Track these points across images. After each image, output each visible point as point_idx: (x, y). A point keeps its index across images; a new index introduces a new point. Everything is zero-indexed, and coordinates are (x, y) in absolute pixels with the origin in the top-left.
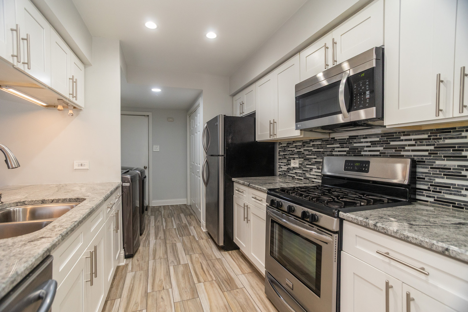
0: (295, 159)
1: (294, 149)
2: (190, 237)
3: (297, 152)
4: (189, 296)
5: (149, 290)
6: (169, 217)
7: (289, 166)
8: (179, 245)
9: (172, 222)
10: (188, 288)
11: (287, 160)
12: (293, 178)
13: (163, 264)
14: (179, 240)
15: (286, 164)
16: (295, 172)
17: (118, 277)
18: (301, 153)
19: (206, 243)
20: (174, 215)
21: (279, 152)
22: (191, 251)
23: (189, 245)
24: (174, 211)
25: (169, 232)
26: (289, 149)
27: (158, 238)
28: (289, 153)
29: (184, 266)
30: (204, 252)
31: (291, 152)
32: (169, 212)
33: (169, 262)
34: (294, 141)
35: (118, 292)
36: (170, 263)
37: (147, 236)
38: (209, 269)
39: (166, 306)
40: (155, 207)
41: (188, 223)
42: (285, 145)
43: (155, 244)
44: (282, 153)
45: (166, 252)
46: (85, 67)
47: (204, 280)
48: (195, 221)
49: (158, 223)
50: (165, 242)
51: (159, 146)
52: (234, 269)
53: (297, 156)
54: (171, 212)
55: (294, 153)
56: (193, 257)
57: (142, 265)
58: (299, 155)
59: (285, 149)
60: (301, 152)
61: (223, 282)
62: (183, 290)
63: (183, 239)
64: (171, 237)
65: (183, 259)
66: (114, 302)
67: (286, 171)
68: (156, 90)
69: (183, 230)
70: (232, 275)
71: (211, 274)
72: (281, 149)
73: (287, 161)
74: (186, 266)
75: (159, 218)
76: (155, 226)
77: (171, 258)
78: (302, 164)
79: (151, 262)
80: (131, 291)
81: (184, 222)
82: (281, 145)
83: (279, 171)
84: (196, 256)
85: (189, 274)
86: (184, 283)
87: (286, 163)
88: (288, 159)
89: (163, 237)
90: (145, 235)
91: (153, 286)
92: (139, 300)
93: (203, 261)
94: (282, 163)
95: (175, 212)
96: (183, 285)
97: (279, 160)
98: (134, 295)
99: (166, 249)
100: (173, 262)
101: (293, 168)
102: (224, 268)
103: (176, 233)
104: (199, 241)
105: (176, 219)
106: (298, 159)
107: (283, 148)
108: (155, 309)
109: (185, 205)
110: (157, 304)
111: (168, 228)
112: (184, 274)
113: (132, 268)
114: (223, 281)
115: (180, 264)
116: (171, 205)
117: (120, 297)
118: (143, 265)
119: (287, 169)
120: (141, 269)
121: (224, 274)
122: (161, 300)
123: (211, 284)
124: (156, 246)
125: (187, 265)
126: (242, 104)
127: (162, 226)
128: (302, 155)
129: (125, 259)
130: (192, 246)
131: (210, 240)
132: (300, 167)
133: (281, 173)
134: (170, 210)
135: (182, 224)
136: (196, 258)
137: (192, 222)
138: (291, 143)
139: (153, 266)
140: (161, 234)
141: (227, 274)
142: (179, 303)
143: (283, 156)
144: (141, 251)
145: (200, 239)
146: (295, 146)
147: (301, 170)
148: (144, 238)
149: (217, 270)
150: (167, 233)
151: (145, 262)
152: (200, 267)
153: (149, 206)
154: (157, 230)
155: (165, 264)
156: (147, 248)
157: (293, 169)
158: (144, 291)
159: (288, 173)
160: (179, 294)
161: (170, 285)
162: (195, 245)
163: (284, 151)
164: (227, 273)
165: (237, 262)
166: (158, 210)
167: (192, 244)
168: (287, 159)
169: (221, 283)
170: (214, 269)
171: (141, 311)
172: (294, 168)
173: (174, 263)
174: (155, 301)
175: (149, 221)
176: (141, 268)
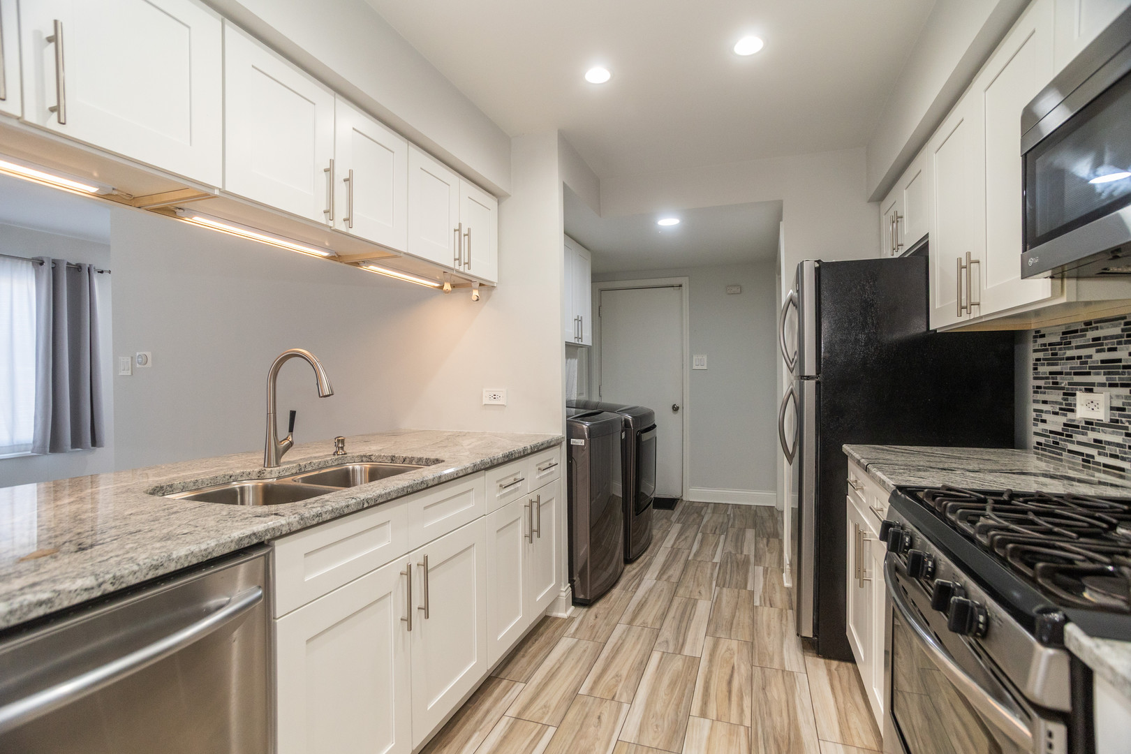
0: (1095, 389)
1: (1091, 351)
2: (743, 592)
3: (1102, 362)
4: (659, 740)
5: (583, 690)
6: (715, 533)
7: (1070, 415)
8: (703, 607)
9: (716, 545)
10: (666, 719)
11: (1064, 394)
12: (1089, 462)
13: (641, 642)
14: (711, 592)
15: (1061, 409)
16: (1095, 441)
17: (543, 638)
18: (1118, 367)
19: (776, 618)
20: (730, 529)
21: (1035, 364)
22: (724, 627)
23: (726, 612)
24: (734, 520)
25: (697, 570)
26: (1069, 353)
27: (665, 577)
28: (1071, 368)
29: (687, 661)
30: (756, 642)
31: (1077, 363)
32: (721, 520)
33: (658, 641)
34: (1088, 323)
35: (529, 670)
36: (659, 644)
37: (642, 568)
38: (747, 690)
39: (598, 739)
40: (696, 505)
41: (755, 556)
42: (1057, 339)
43: (651, 590)
44: (1044, 369)
45: (664, 616)
46: (499, 203)
47: (717, 715)
48: (776, 554)
49: (683, 543)
50: (673, 591)
51: (705, 357)
52: (820, 717)
53: (1102, 379)
54: (726, 520)
55: (1091, 368)
56: (720, 646)
57: (600, 628)
58: (1109, 373)
59: (1056, 354)
60: (1119, 361)
61: (766, 741)
62: (654, 720)
63: (720, 593)
64: (694, 582)
65: (694, 644)
66: (513, 686)
67: (1061, 434)
68: (669, 222)
69: (735, 570)
70: (807, 733)
71: (745, 706)
72: (1040, 355)
73: (1062, 396)
74: (693, 662)
75: (690, 533)
76: (672, 547)
77: (667, 633)
78: (1123, 410)
79: (620, 629)
80: (552, 676)
81: (745, 552)
82: (1040, 341)
83: (1036, 434)
84: (731, 645)
85: (690, 686)
86: (664, 703)
87: (1061, 404)
88: (1068, 389)
89: (674, 580)
90: (640, 564)
91: (596, 683)
92: (554, 703)
93: (743, 667)
94: (1045, 402)
95: (736, 522)
96: (658, 707)
97: (1035, 392)
98: (551, 688)
99: (667, 607)
100: (667, 642)
101: (1087, 423)
102: (790, 704)
103: (712, 574)
104: (760, 609)
105: (729, 538)
106: (1107, 388)
107: (1047, 350)
108: (573, 737)
109: (771, 508)
110: (581, 727)
111: (699, 559)
112: (676, 681)
113: (577, 629)
114: (768, 740)
115: (680, 654)
116: (735, 503)
117: (526, 682)
118: (600, 631)
119: (1065, 425)
120: (593, 638)
121: (780, 721)
122: (595, 720)
123: (730, 735)
124: (649, 595)
125: (698, 659)
126: (897, 219)
127: (686, 552)
128: (1123, 373)
129: (573, 607)
130: (733, 617)
131: (791, 615)
132: (1117, 421)
133: (1042, 440)
134: (726, 515)
135: (739, 556)
136: (728, 649)
137: (767, 554)
138: (1076, 331)
139: (619, 640)
140: (675, 571)
141: (789, 724)
142: (628, 747)
143: (1047, 378)
144: (613, 597)
145: (765, 603)
146: (1094, 339)
147: (1117, 433)
148: (634, 572)
149: (767, 701)
150: (691, 571)
151: (607, 625)
152: (727, 677)
153: (682, 500)
154: (671, 558)
155: (647, 641)
156: (629, 595)
157: (1088, 429)
158: (572, 688)
159: (1068, 441)
160: (639, 723)
161: (632, 694)
162: (743, 617)
163: (1053, 360)
164: (793, 723)
165: (840, 699)
166: (697, 513)
167: (735, 612)
168: (1062, 388)
169: (761, 743)
170: (761, 696)
171: (547, 726)
172: (1091, 423)
173: (668, 646)
174: (582, 720)
175: (664, 534)
176: (593, 636)
